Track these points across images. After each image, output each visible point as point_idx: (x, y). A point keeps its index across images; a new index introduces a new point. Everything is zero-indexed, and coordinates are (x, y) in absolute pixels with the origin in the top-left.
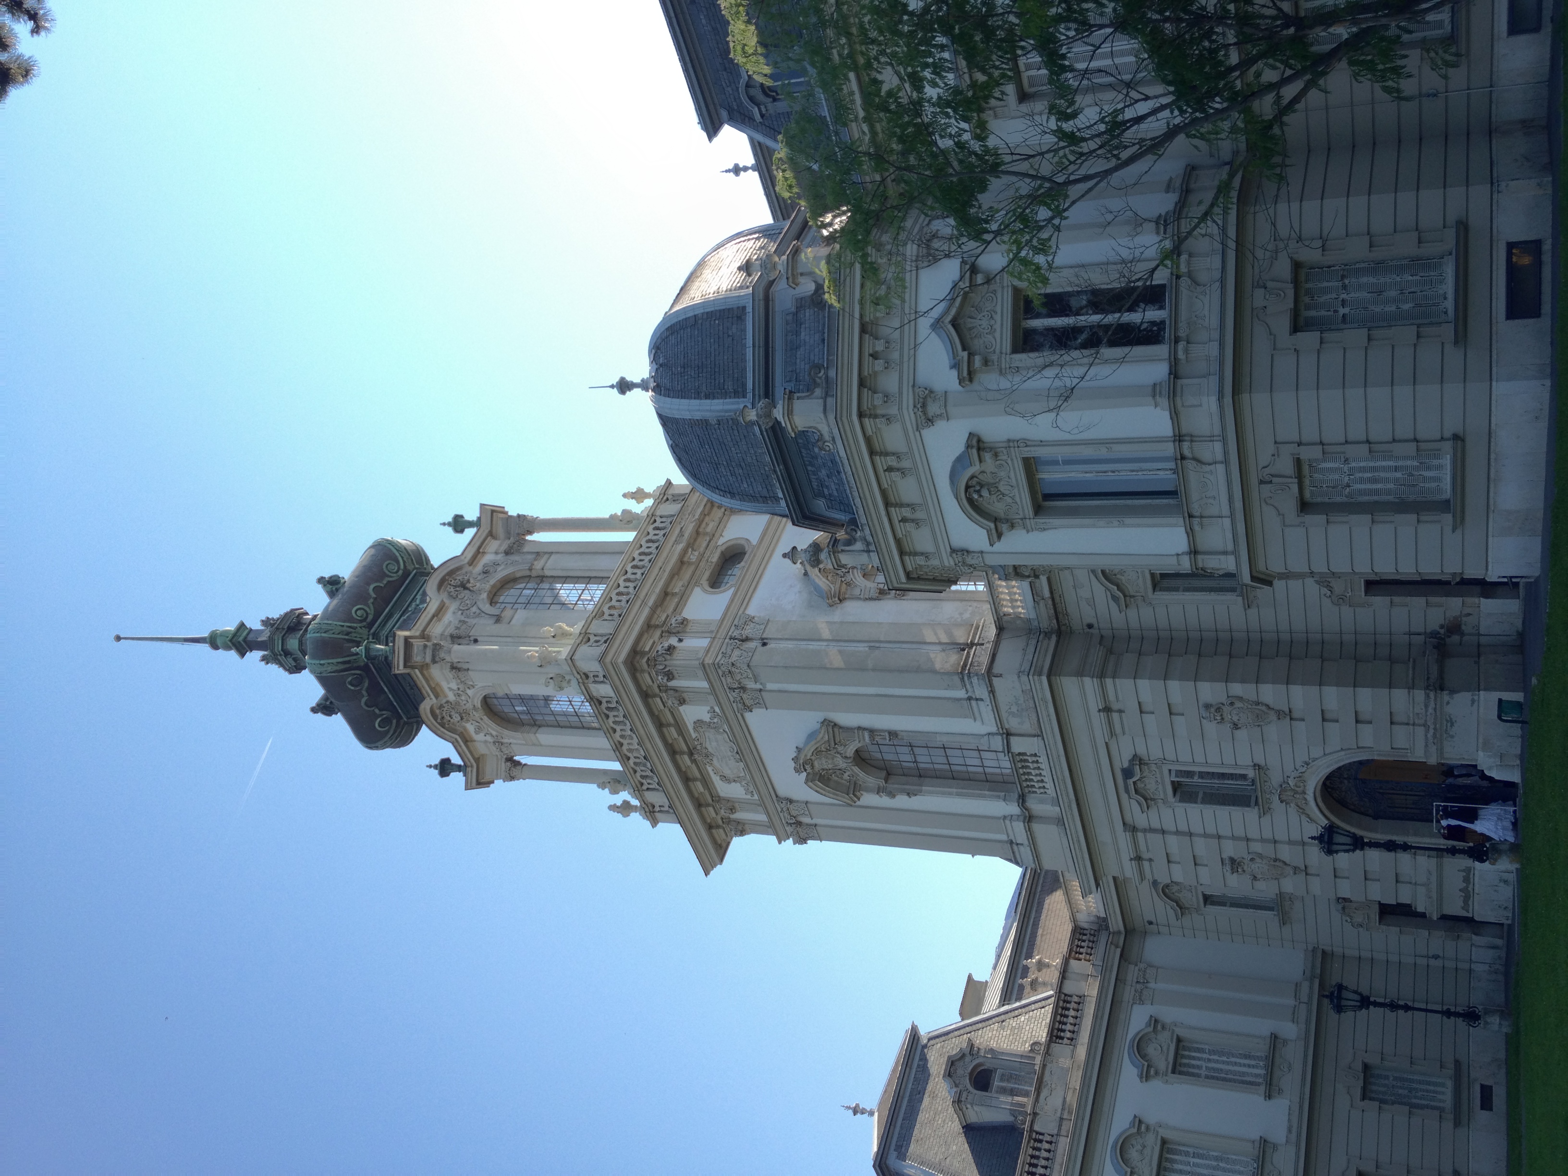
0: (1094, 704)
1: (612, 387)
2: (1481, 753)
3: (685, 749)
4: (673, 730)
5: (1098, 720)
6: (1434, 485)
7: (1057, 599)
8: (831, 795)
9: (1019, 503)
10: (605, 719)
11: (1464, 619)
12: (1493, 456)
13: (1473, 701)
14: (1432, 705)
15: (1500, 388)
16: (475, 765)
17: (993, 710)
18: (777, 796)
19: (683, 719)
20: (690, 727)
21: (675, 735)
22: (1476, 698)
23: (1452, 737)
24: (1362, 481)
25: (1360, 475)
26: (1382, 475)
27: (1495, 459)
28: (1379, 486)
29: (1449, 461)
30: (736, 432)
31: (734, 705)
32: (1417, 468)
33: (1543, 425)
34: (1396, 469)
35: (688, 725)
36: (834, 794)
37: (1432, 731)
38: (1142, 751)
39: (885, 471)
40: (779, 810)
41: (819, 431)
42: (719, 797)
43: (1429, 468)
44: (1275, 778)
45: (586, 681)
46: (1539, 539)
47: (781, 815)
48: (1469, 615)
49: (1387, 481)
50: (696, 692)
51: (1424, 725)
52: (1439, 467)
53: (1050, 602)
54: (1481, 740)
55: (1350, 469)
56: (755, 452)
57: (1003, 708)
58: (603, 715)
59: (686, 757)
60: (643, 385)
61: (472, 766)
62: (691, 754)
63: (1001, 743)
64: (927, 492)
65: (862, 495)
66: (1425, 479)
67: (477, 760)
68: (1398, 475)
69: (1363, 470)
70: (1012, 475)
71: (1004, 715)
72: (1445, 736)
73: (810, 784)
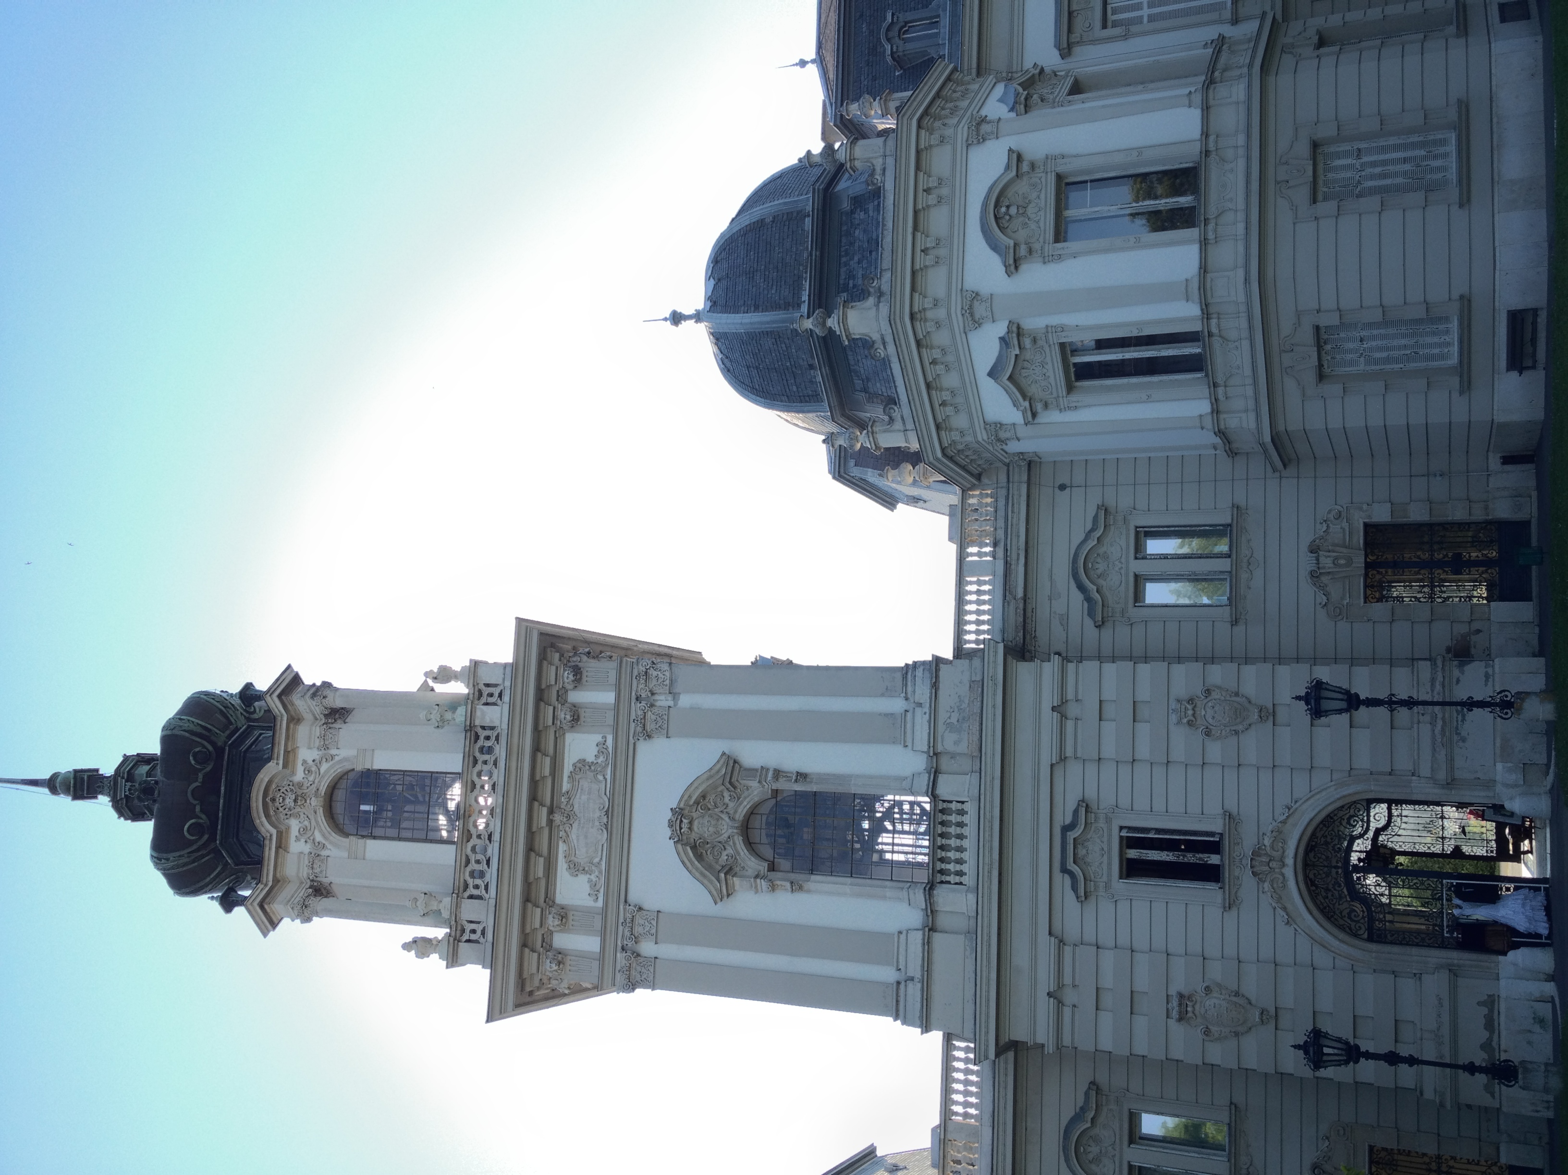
1: (665, 319)
2: (1499, 766)
3: (548, 801)
4: (548, 761)
5: (1049, 718)
6: (1439, 176)
7: (1029, 614)
8: (697, 874)
9: (1042, 229)
10: (471, 764)
11: (1474, 638)
12: (1495, 120)
13: (1487, 676)
14: (1440, 678)
15: (1498, 47)
17: (929, 722)
18: (626, 901)
19: (563, 759)
20: (568, 768)
21: (547, 771)
23: (1464, 740)
24: (1372, 177)
25: (1371, 170)
26: (1391, 168)
27: (1498, 123)
28: (1388, 182)
29: (1454, 148)
31: (633, 725)
32: (1425, 158)
33: (1540, 80)
34: (1405, 160)
35: (566, 761)
36: (702, 874)
38: (1091, 794)
39: (924, 190)
40: (621, 920)
42: (554, 902)
43: (1436, 157)
44: (1248, 843)
45: (476, 702)
47: (621, 928)
48: (1478, 631)
49: (1396, 174)
50: (596, 708)
52: (1446, 155)
55: (1362, 165)
58: (471, 758)
59: (544, 811)
60: (698, 317)
62: (551, 811)
63: (926, 782)
64: (956, 222)
66: (1433, 170)
68: (1407, 167)
69: (1374, 164)
70: (1043, 196)
71: (941, 728)
73: (679, 846)
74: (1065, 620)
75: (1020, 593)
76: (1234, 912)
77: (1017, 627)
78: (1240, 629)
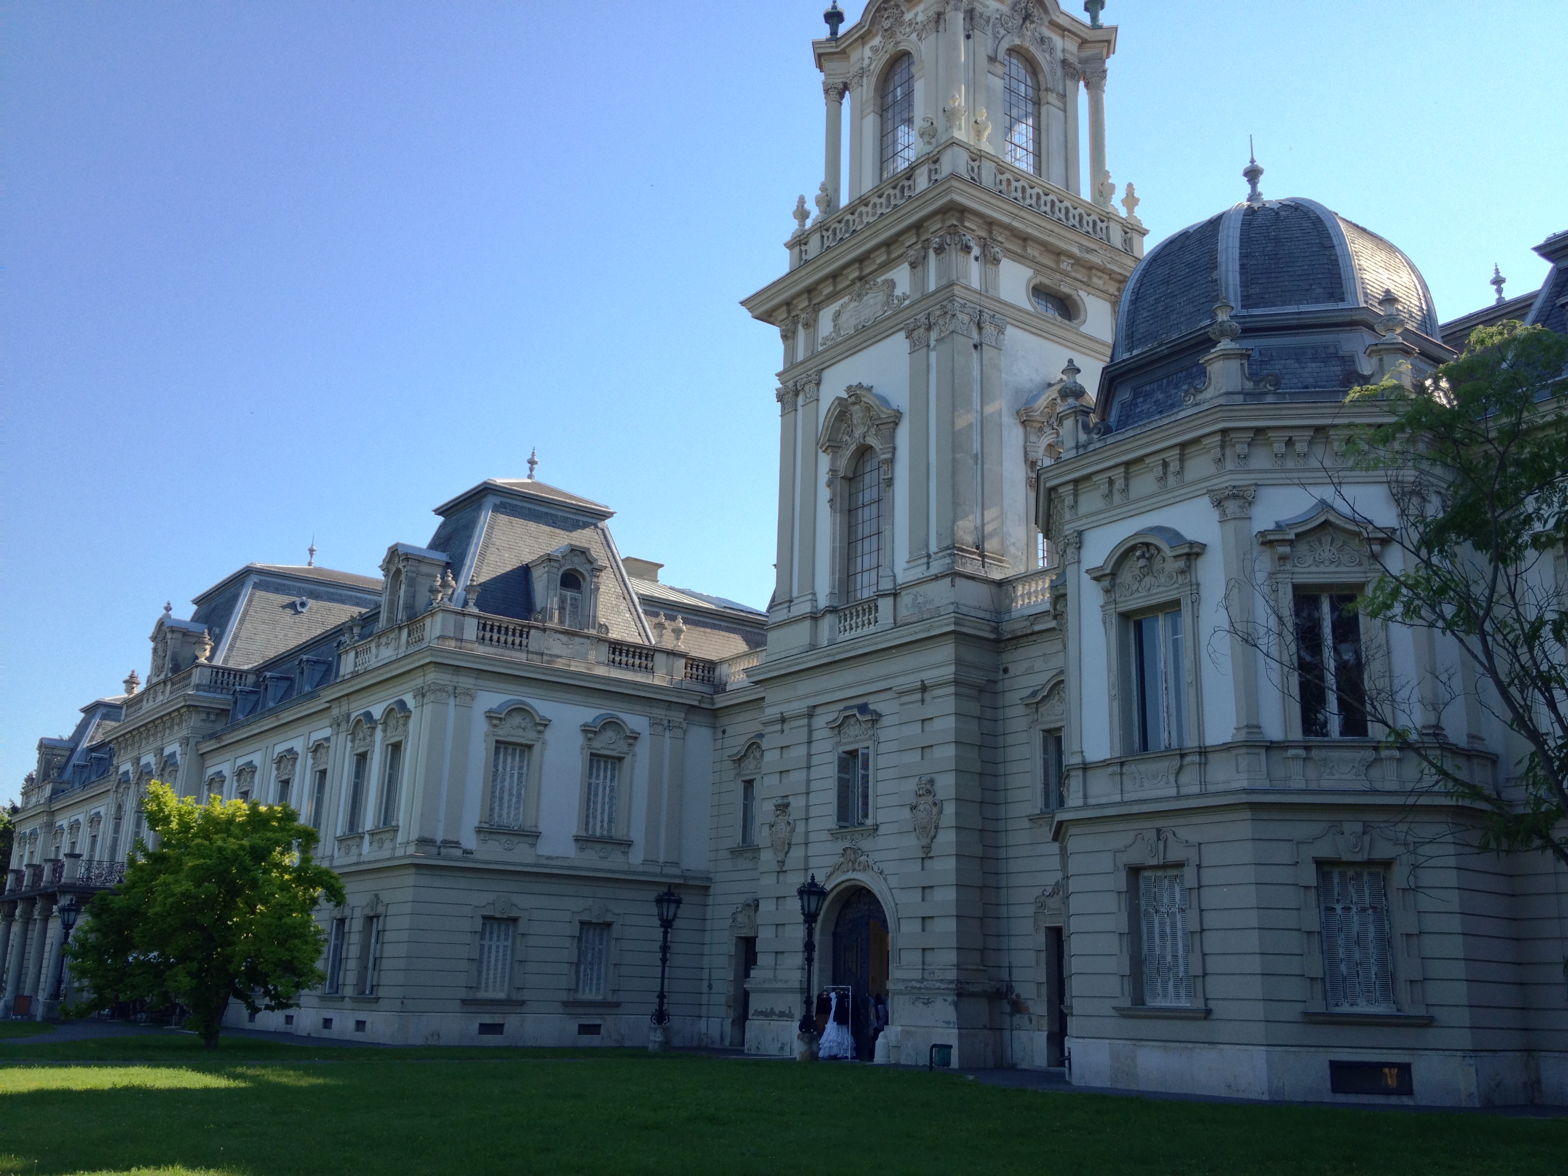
0: (929, 676)
1: (1252, 161)
2: (899, 1028)
3: (867, 271)
4: (884, 258)
5: (913, 680)
6: (1159, 990)
7: (1034, 637)
8: (826, 424)
9: (1131, 597)
10: (891, 185)
11: (1026, 1017)
12: (1190, 1045)
13: (948, 1023)
14: (943, 986)
15: (1260, 1054)
16: (838, 50)
17: (919, 579)
18: (823, 370)
19: (895, 268)
20: (888, 276)
21: (878, 261)
22: (951, 1026)
23: (913, 1003)
24: (1163, 924)
25: (1168, 923)
26: (1169, 943)
27: (1187, 1048)
28: (1157, 941)
29: (1183, 1005)
30: (1204, 300)
31: (912, 320)
32: (1176, 975)
33: (1222, 1092)
34: (1175, 956)
35: (892, 272)
36: (828, 427)
37: (918, 985)
38: (885, 721)
39: (1164, 460)
40: (809, 373)
41: (1206, 389)
42: (819, 311)
43: (1176, 987)
44: (866, 844)
45: (930, 162)
46: (1107, 1084)
47: (805, 375)
48: (1031, 1021)
49: (1163, 948)
50: (924, 279)
51: (923, 978)
52: (1177, 996)
53: (1029, 631)
54: (912, 1029)
55: (1174, 914)
56: (1181, 323)
57: (921, 589)
58: (895, 183)
59: (856, 274)
60: (1254, 196)
61: (837, 47)
62: (860, 278)
63: (886, 588)
64: (1141, 504)
65: (1137, 437)
66: (1165, 983)
67: (843, 52)
68: (1169, 958)
69: (1173, 925)
70: (1161, 589)
71: (914, 590)
72: (914, 997)
73: (837, 402)
74: (1030, 671)
75: (1037, 628)
76: (830, 838)
77: (1013, 631)
78: (1026, 823)
